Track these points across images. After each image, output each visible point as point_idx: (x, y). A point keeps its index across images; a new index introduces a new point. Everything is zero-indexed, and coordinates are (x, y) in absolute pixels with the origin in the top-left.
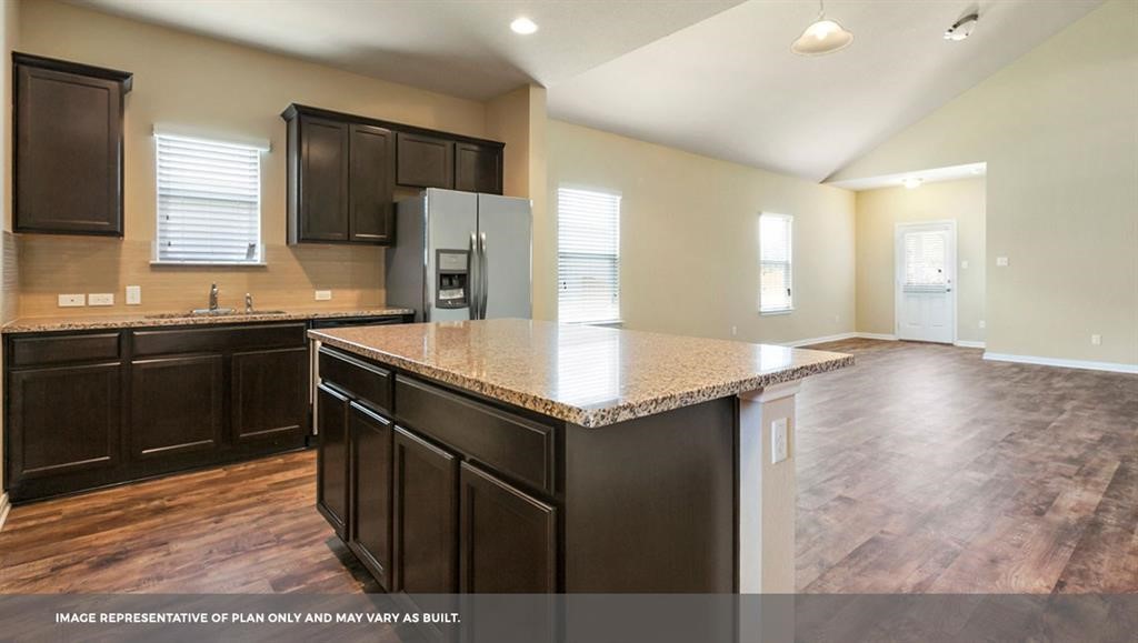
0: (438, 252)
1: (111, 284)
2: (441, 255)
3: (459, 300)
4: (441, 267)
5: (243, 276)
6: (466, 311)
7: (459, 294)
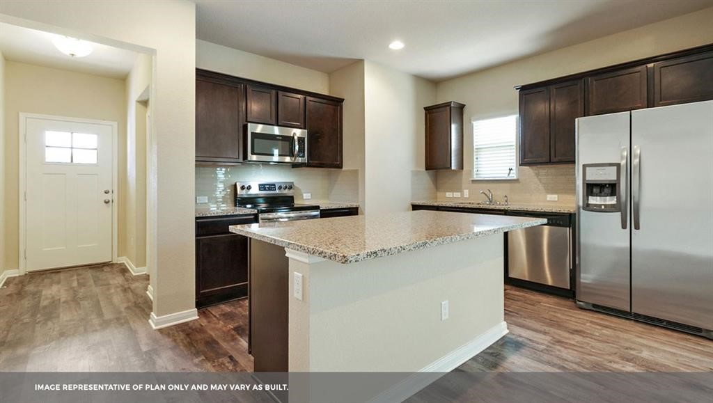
0: (585, 166)
1: (460, 190)
2: (587, 169)
3: (612, 206)
4: (587, 179)
5: (507, 185)
6: (617, 216)
7: (611, 201)
